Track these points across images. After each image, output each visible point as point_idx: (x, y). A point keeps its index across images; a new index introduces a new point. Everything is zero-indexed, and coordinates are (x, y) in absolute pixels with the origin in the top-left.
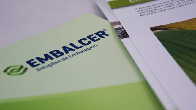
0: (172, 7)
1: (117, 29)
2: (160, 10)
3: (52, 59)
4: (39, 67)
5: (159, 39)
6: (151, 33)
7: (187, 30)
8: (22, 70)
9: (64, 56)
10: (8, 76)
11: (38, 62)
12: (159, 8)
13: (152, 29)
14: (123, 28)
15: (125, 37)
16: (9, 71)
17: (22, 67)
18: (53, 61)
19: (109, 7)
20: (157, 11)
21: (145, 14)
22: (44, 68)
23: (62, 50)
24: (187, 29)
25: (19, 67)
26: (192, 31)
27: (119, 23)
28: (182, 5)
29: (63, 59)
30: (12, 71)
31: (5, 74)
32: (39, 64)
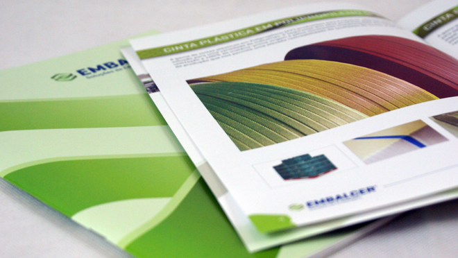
0: (217, 57)
1: (145, 83)
2: (201, 60)
3: (104, 69)
4: (89, 76)
5: (196, 93)
6: (188, 86)
7: (231, 83)
8: (71, 77)
9: (118, 68)
10: (56, 82)
11: (89, 71)
12: (200, 59)
13: (189, 82)
14: (152, 81)
15: (154, 91)
16: (57, 77)
17: (71, 75)
18: (106, 71)
19: (137, 57)
20: (197, 62)
21: (182, 65)
22: (94, 76)
23: (117, 63)
24: (231, 81)
25: (68, 75)
26: (236, 83)
27: (148, 76)
28: (230, 55)
29: (117, 70)
30: (60, 78)
31: (53, 80)
32: (89, 74)
